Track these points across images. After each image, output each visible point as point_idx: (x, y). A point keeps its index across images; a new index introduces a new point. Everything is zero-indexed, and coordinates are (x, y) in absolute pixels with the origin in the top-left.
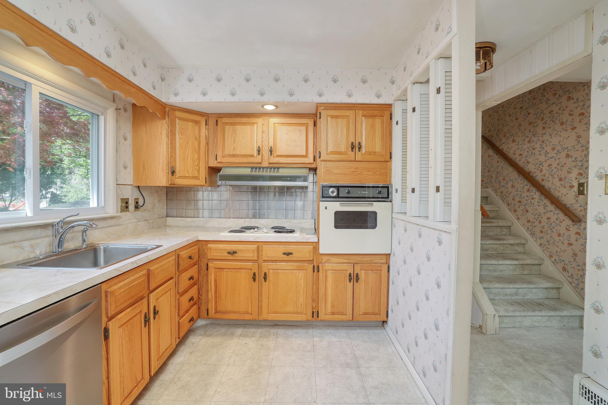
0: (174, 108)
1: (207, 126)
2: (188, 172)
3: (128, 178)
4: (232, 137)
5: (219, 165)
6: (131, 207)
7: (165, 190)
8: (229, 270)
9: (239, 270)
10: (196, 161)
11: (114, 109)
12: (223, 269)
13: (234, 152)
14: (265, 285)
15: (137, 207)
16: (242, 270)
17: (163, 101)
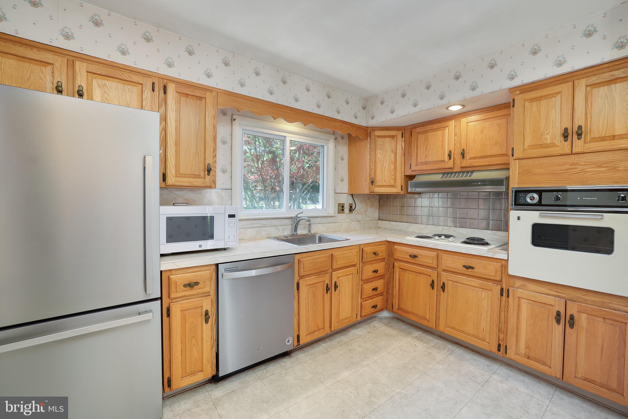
0: (374, 129)
1: (403, 138)
2: (385, 182)
3: (344, 187)
4: (424, 145)
5: (413, 173)
6: (347, 209)
7: (378, 197)
8: (411, 273)
9: (419, 275)
10: (392, 172)
11: (333, 139)
12: (405, 271)
13: (426, 159)
14: (444, 296)
15: (351, 210)
16: (422, 275)
17: (364, 126)
